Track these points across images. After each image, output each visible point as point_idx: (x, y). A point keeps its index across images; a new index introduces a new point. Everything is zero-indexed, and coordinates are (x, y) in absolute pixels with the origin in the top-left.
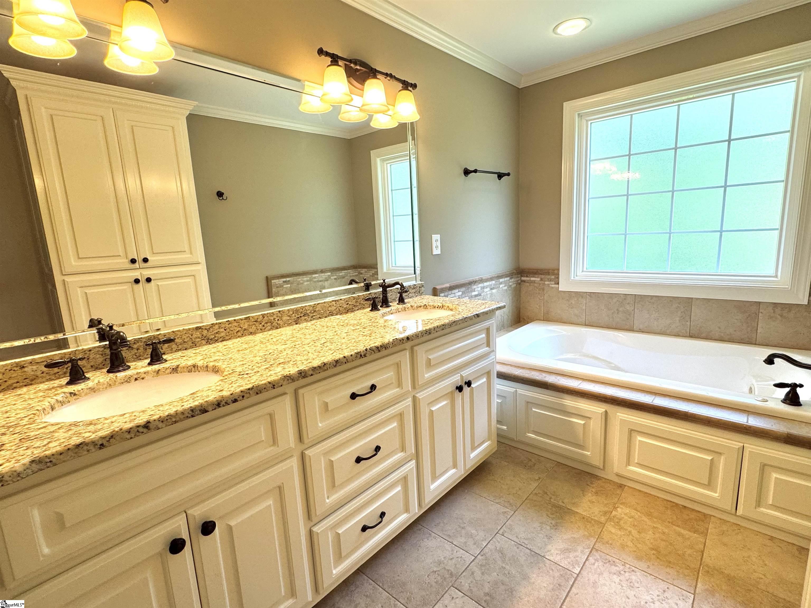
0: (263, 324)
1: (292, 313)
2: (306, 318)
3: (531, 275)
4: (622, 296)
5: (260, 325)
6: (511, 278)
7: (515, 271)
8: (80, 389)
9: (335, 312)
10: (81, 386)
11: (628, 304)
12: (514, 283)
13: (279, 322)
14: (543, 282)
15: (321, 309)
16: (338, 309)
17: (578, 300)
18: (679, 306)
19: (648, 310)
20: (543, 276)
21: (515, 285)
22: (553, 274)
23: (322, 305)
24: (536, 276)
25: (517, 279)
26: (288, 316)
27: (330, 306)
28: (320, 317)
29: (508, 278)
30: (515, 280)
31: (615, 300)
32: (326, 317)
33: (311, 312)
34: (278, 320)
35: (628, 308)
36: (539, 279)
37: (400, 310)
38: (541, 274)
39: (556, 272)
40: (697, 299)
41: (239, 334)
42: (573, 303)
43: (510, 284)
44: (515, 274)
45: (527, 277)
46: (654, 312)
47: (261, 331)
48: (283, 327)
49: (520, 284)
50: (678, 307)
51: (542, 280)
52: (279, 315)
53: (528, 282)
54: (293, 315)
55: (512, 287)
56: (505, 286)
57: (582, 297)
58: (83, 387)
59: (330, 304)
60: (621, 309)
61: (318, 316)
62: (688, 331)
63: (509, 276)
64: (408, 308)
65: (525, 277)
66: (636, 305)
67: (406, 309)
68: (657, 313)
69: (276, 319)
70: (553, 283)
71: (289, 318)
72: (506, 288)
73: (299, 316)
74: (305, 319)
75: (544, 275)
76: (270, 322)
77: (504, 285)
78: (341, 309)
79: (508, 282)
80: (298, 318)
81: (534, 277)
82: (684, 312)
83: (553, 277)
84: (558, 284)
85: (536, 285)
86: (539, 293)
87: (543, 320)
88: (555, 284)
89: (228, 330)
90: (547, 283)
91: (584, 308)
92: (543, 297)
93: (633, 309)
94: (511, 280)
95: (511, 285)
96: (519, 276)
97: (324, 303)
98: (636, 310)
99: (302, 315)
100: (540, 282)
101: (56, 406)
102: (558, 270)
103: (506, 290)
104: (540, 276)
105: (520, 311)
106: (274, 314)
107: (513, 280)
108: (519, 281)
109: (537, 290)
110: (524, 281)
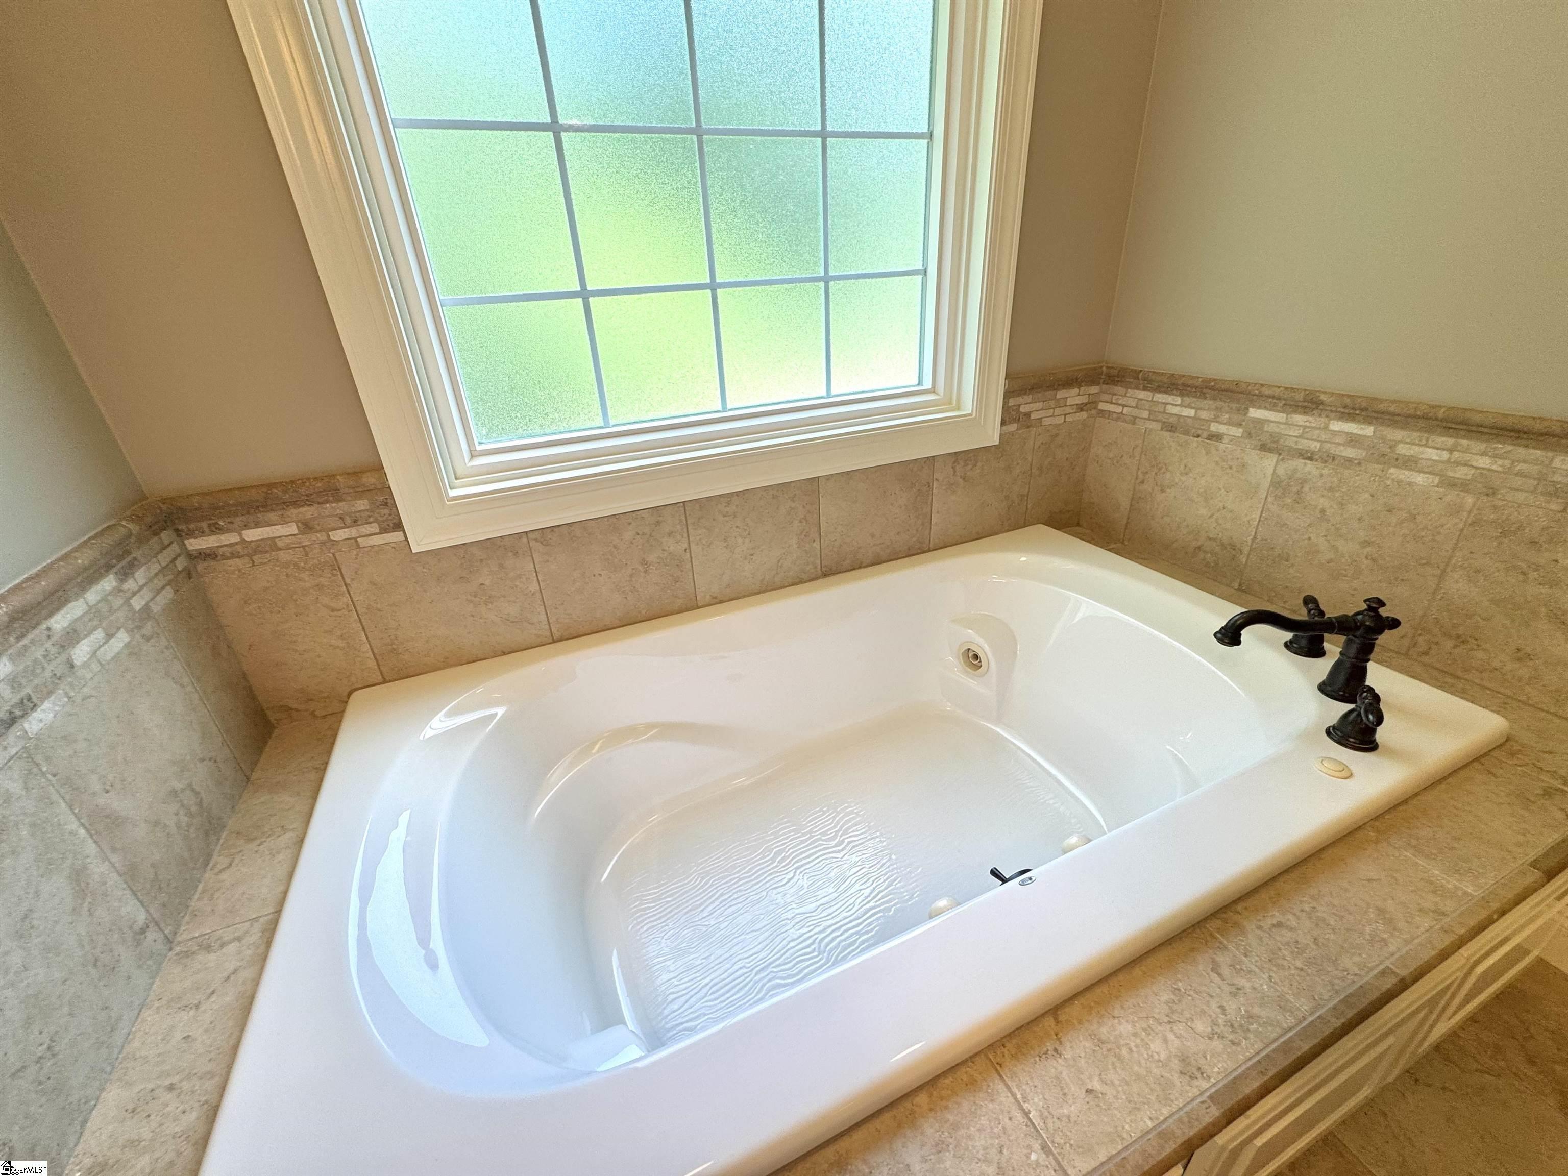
3: (238, 520)
4: (645, 514)
6: (125, 574)
7: (134, 528)
11: (670, 534)
12: (159, 583)
14: (322, 537)
17: (501, 566)
18: (793, 505)
19: (725, 540)
20: (308, 512)
21: (168, 593)
22: (361, 492)
24: (273, 516)
25: (165, 558)
29: (108, 583)
30: (155, 568)
31: (628, 535)
35: (672, 548)
36: (293, 529)
38: (295, 504)
39: (369, 480)
40: (828, 478)
42: (487, 582)
43: (137, 603)
44: (141, 541)
45: (216, 529)
46: (740, 540)
49: (189, 574)
50: (792, 508)
51: (307, 527)
53: (234, 556)
55: (156, 608)
56: (110, 636)
57: (516, 554)
60: (652, 558)
62: (818, 562)
63: (108, 568)
65: (203, 533)
66: (691, 531)
68: (747, 540)
70: (375, 528)
72: (122, 638)
75: (309, 502)
77: (99, 634)
79: (118, 602)
81: (257, 525)
82: (805, 518)
83: (362, 505)
84: (398, 526)
85: (284, 556)
86: (319, 587)
87: (385, 681)
88: (384, 531)
90: (339, 535)
91: (534, 587)
92: (346, 599)
93: (685, 546)
94: (130, 585)
95: (146, 608)
96: (166, 536)
98: (693, 546)
100: (306, 540)
102: (380, 468)
103: (132, 651)
104: (293, 512)
105: (250, 694)
107: (141, 575)
108: (181, 564)
109: (305, 575)
110: (210, 555)
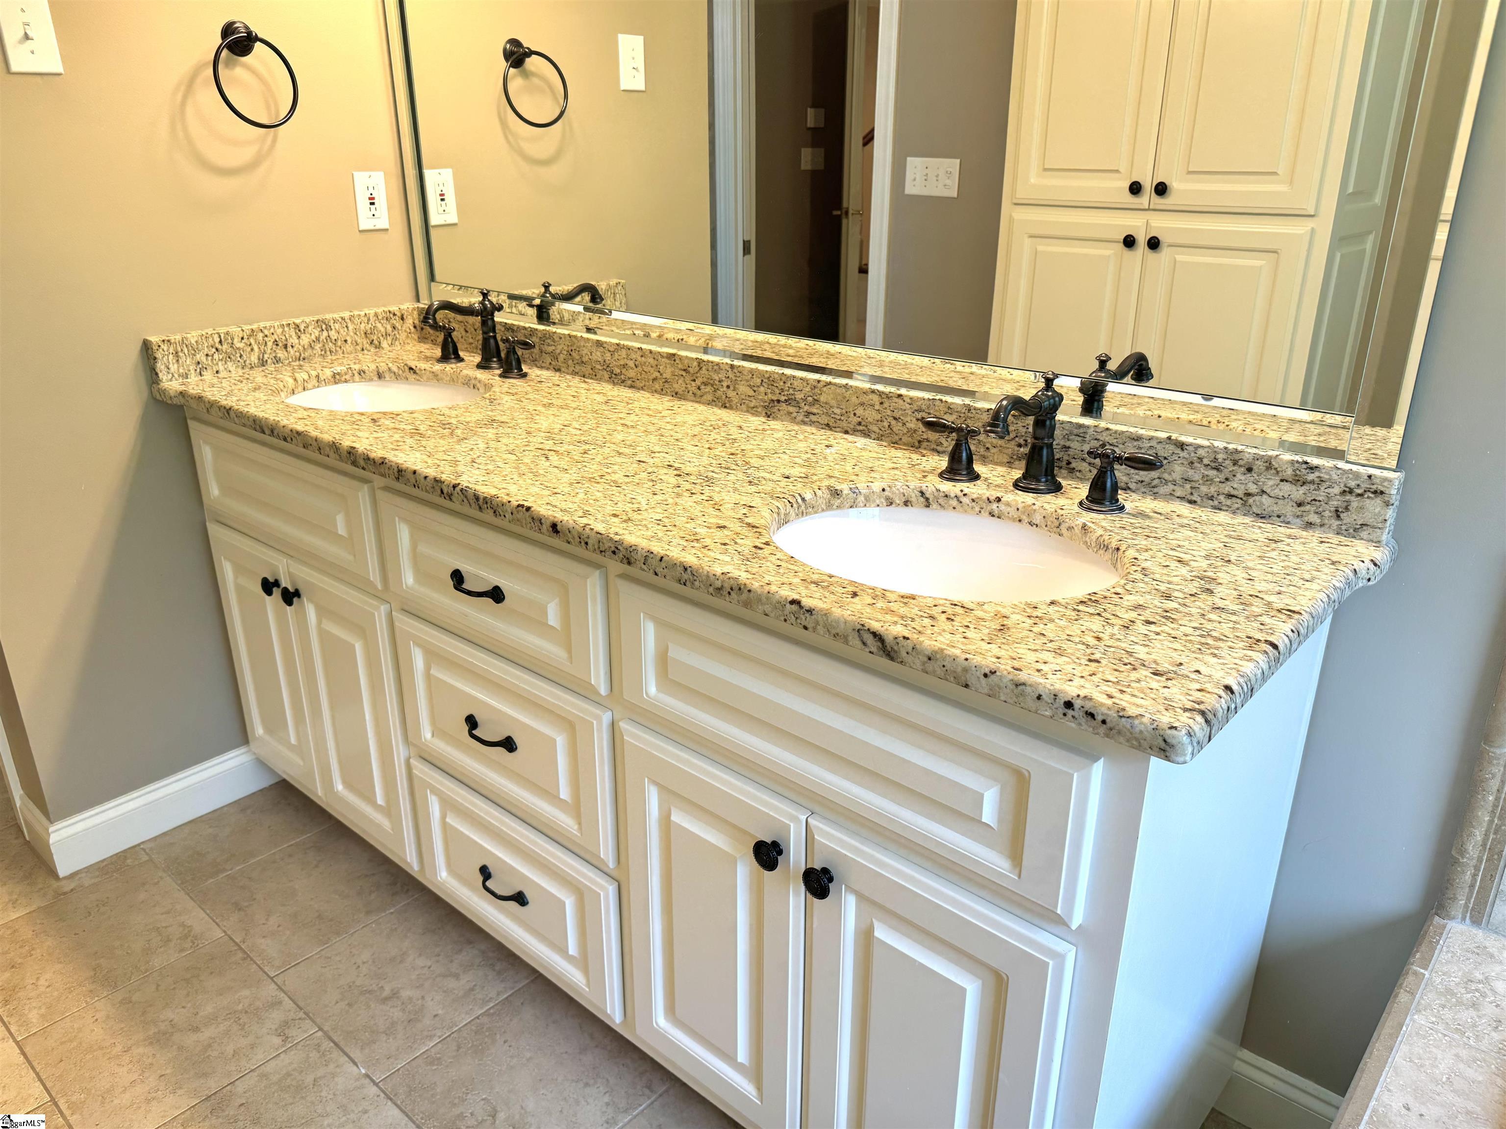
0: (698, 382)
1: (759, 381)
2: (791, 409)
5: (693, 384)
8: (423, 368)
9: (875, 429)
10: (426, 365)
13: (731, 393)
15: (833, 403)
16: (886, 424)
23: (839, 390)
26: (750, 386)
27: (862, 404)
28: (828, 425)
32: (846, 432)
33: (805, 400)
34: (728, 387)
37: (1037, 519)
41: (657, 386)
47: (693, 398)
48: (737, 409)
52: (730, 374)
54: (762, 389)
58: (427, 368)
59: (864, 399)
61: (824, 420)
64: (1070, 528)
67: (1063, 527)
69: (725, 384)
71: (751, 393)
73: (775, 398)
74: (790, 413)
76: (712, 385)
78: (897, 427)
80: (773, 401)
89: (640, 369)
97: (846, 386)
99: (783, 398)
101: (387, 375)
106: (720, 369)
